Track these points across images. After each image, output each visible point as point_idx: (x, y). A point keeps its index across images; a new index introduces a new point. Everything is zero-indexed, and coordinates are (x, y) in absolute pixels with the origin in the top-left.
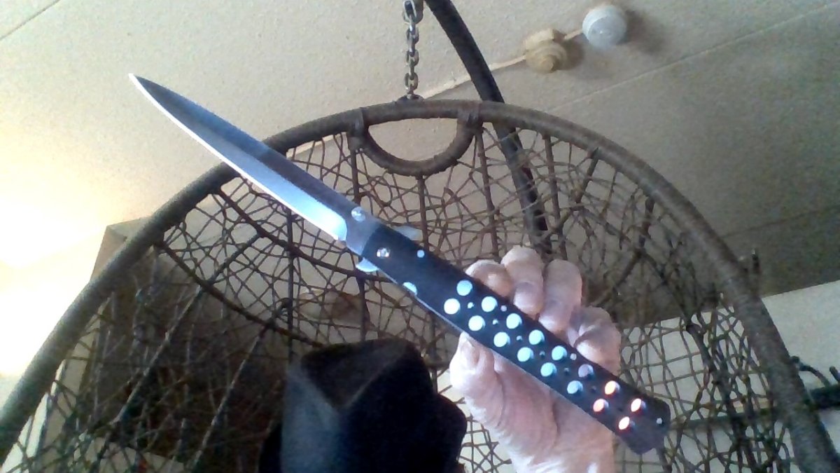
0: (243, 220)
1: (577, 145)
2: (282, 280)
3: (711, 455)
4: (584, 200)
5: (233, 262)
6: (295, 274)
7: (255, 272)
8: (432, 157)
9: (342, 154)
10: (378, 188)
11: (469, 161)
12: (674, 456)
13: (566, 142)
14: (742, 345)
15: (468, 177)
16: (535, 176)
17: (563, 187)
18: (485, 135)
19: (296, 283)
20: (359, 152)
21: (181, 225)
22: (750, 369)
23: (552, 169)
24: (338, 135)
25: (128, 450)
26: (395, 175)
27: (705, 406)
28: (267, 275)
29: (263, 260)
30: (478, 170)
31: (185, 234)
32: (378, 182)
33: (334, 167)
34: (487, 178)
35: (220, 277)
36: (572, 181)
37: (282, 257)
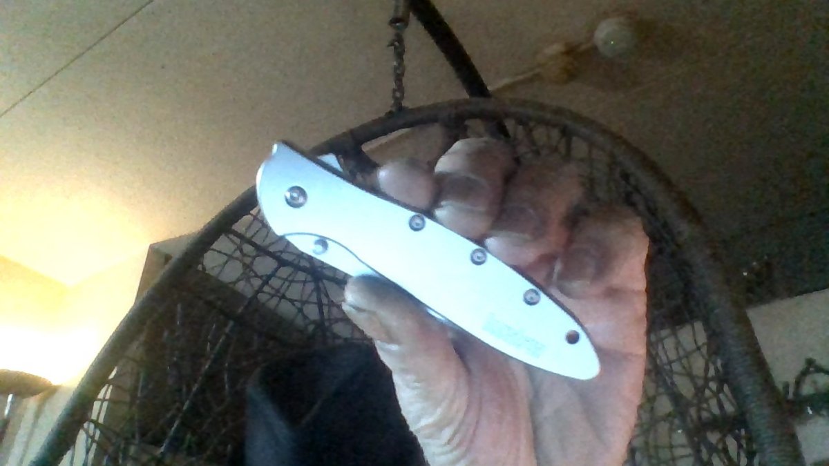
0: (260, 254)
2: (311, 303)
5: (259, 294)
6: (323, 296)
7: (283, 300)
19: (326, 305)
21: (200, 267)
28: (296, 301)
29: (288, 287)
37: (305, 282)
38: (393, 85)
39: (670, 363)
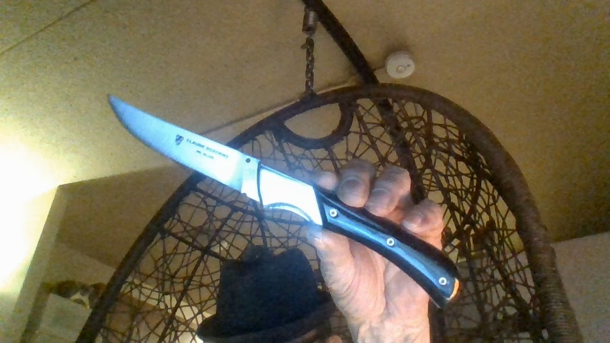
0: (219, 204)
2: (258, 236)
4: (436, 140)
5: (221, 232)
6: (265, 231)
7: (237, 235)
9: (273, 146)
11: (358, 130)
15: (359, 140)
19: (268, 237)
20: (284, 142)
21: (176, 216)
23: (409, 122)
28: (247, 235)
29: (241, 225)
30: (365, 134)
31: (181, 222)
32: (302, 158)
33: (271, 155)
35: (215, 243)
37: (252, 222)
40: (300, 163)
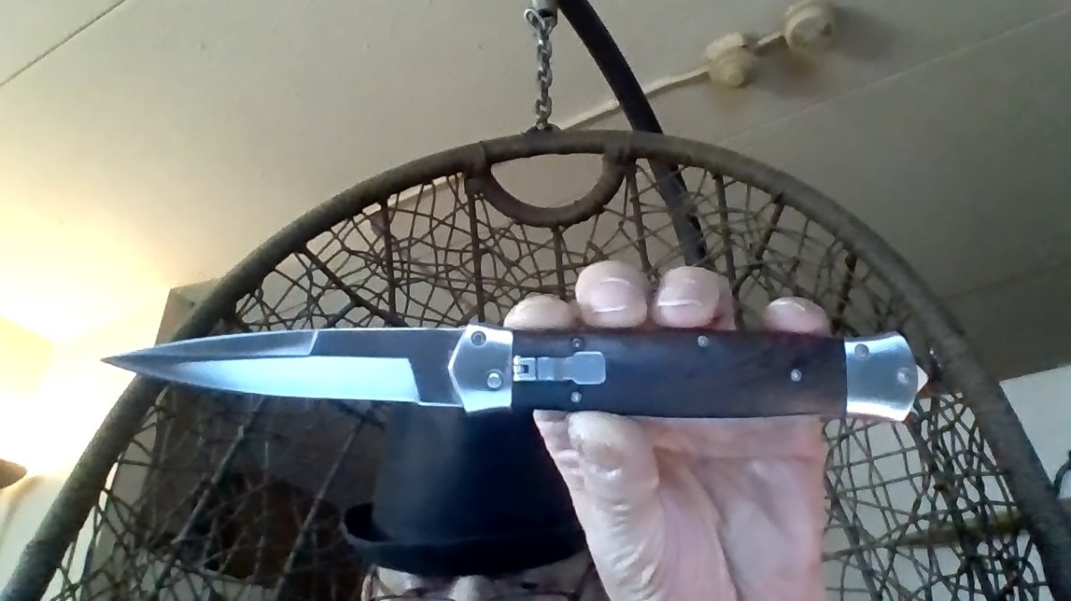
0: (334, 285)
1: (758, 186)
3: (934, 579)
4: (766, 256)
8: (572, 202)
9: (457, 200)
10: (504, 243)
11: (622, 212)
12: (885, 580)
13: (742, 182)
14: (972, 439)
15: (618, 227)
16: (703, 226)
17: (738, 239)
18: (639, 175)
20: (478, 199)
21: (257, 293)
22: (983, 469)
23: (725, 216)
24: (452, 177)
25: (193, 577)
26: (524, 226)
27: (925, 517)
30: (630, 219)
31: (263, 304)
32: (503, 236)
33: (447, 218)
34: (641, 228)
36: (750, 232)
38: (539, 97)
39: (854, 490)
40: (497, 243)
